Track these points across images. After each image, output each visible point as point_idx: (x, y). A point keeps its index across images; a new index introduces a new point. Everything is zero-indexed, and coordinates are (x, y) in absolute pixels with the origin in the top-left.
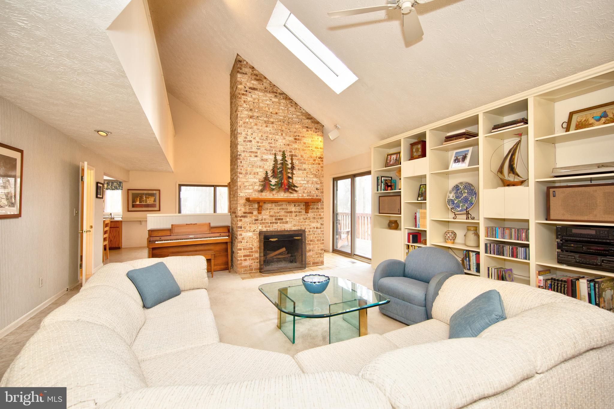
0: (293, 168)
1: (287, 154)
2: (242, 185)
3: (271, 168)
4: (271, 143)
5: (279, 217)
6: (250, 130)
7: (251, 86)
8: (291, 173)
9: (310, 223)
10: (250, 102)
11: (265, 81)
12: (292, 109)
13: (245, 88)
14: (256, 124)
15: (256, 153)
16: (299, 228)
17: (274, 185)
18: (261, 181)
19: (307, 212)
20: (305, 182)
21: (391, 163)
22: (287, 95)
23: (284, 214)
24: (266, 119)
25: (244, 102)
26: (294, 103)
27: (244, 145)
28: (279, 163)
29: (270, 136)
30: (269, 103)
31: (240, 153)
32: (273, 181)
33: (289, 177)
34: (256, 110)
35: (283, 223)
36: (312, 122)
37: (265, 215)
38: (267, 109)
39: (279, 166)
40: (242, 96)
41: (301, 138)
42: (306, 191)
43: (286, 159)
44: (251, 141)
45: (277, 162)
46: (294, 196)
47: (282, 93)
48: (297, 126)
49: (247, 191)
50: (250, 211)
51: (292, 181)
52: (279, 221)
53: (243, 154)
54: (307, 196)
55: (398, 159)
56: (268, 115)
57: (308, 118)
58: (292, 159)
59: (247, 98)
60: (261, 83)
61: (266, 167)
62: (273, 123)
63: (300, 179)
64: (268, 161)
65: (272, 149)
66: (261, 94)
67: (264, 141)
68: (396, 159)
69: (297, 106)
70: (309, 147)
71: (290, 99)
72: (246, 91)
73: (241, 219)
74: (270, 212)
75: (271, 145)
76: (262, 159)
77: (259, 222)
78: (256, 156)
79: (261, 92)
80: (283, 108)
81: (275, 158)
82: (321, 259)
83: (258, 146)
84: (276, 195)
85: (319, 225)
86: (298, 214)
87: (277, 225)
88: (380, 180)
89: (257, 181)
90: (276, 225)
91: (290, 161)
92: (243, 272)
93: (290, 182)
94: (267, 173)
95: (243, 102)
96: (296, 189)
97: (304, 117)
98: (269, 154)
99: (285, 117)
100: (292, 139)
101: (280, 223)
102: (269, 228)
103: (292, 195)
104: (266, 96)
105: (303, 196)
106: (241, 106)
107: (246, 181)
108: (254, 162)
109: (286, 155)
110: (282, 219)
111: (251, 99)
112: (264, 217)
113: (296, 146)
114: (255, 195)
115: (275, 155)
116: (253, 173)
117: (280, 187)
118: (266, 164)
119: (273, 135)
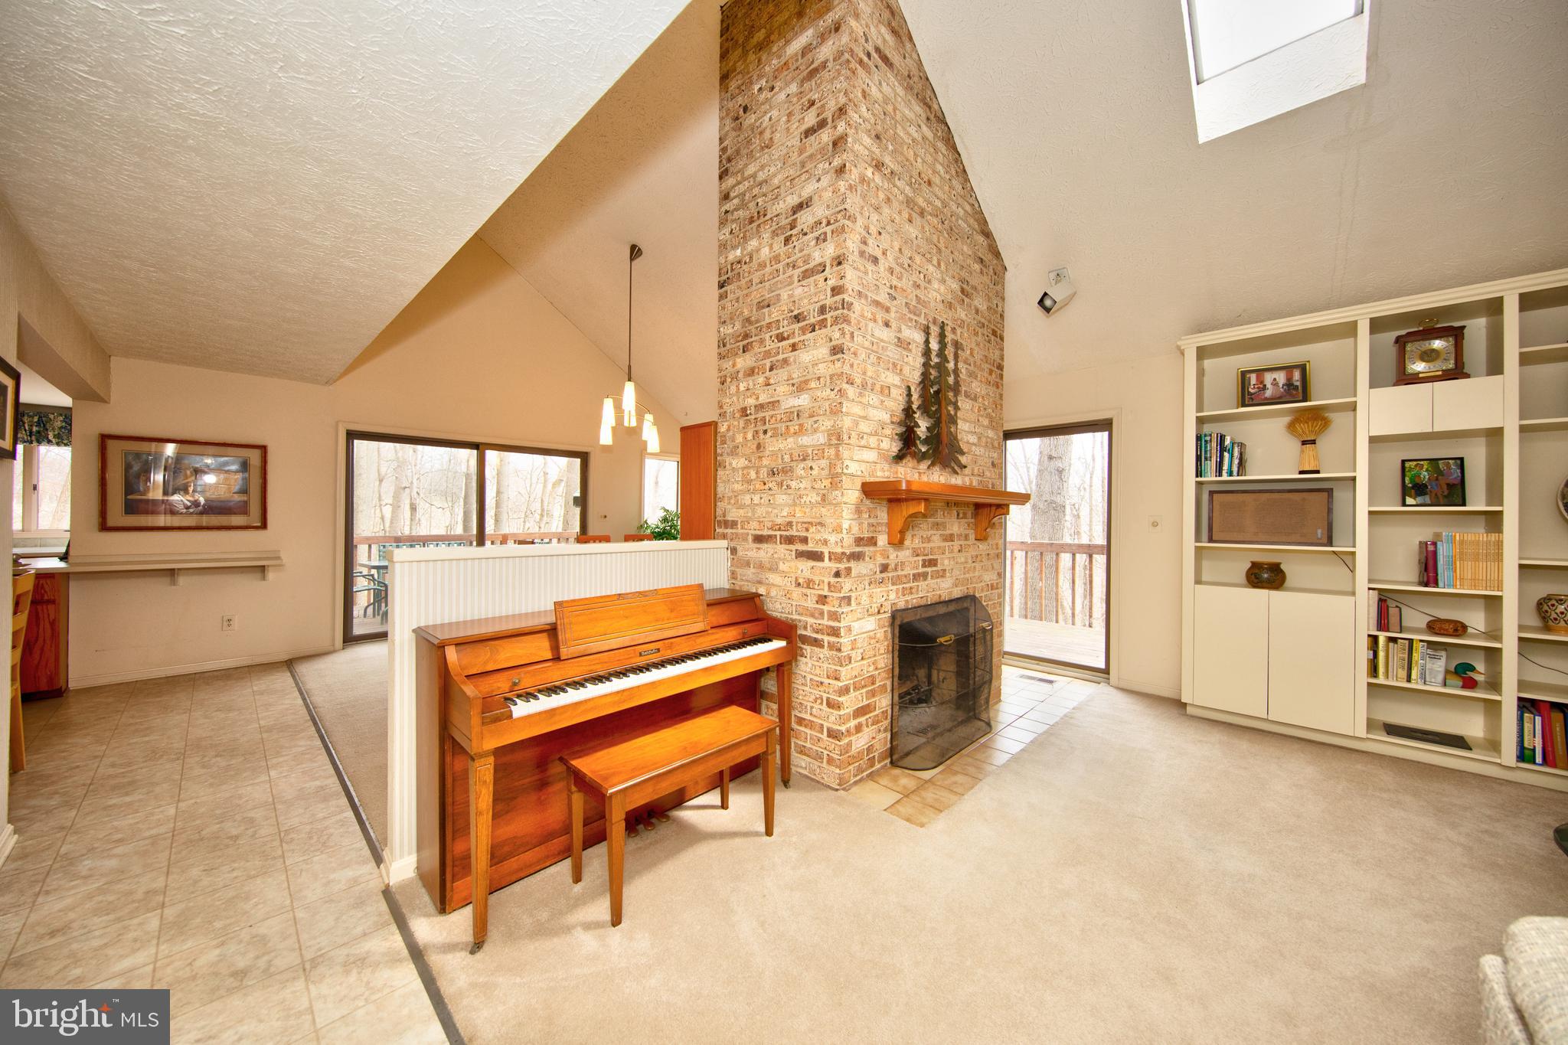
0: (956, 387)
1: (948, 337)
2: (853, 428)
3: (917, 375)
4: (919, 286)
5: (930, 557)
6: (875, 217)
7: (880, 44)
8: (955, 403)
9: (981, 572)
10: (876, 106)
11: (909, 46)
12: (958, 185)
13: (866, 39)
14: (889, 199)
15: (888, 310)
17: (923, 441)
18: (895, 419)
19: (979, 536)
20: (976, 440)
21: (1268, 393)
22: (950, 131)
23: (939, 544)
24: (908, 190)
25: (864, 94)
26: (962, 166)
27: (859, 270)
28: (933, 363)
29: (917, 259)
30: (916, 134)
32: (923, 426)
33: (951, 418)
34: (890, 147)
35: (938, 574)
36: (990, 249)
38: (911, 154)
39: (933, 374)
40: (860, 63)
41: (971, 291)
42: (976, 469)
43: (946, 353)
44: (875, 260)
45: (930, 359)
46: (957, 480)
47: (941, 115)
48: (965, 248)
49: (865, 455)
50: (870, 535)
51: (956, 431)
52: (930, 570)
53: (856, 306)
54: (979, 484)
56: (913, 180)
57: (983, 232)
58: (956, 358)
59: (870, 82)
60: (901, 51)
61: (907, 370)
62: (922, 213)
63: (967, 427)
64: (911, 351)
65: (921, 307)
66: (899, 91)
67: (905, 273)
69: (966, 180)
70: (984, 326)
71: (955, 149)
72: (869, 56)
74: (916, 534)
75: (918, 293)
76: (899, 339)
77: (891, 575)
78: (887, 324)
79: (899, 83)
80: (942, 171)
81: (926, 342)
83: (891, 286)
84: (928, 475)
85: (993, 577)
86: (962, 543)
87: (926, 583)
89: (888, 418)
90: (924, 585)
91: (952, 363)
92: (853, 780)
93: (952, 433)
94: (909, 392)
95: (860, 95)
96: (961, 459)
97: (977, 225)
98: (914, 323)
99: (944, 204)
100: (955, 286)
101: (932, 577)
102: (910, 598)
103: (952, 479)
104: (910, 105)
105: (970, 483)
107: (863, 414)
108: (882, 344)
109: (946, 340)
110: (935, 563)
111: (879, 97)
112: (901, 556)
113: (962, 314)
114: (883, 473)
115: (926, 330)
116: (878, 387)
117: (934, 447)
118: (906, 359)
119: (924, 260)
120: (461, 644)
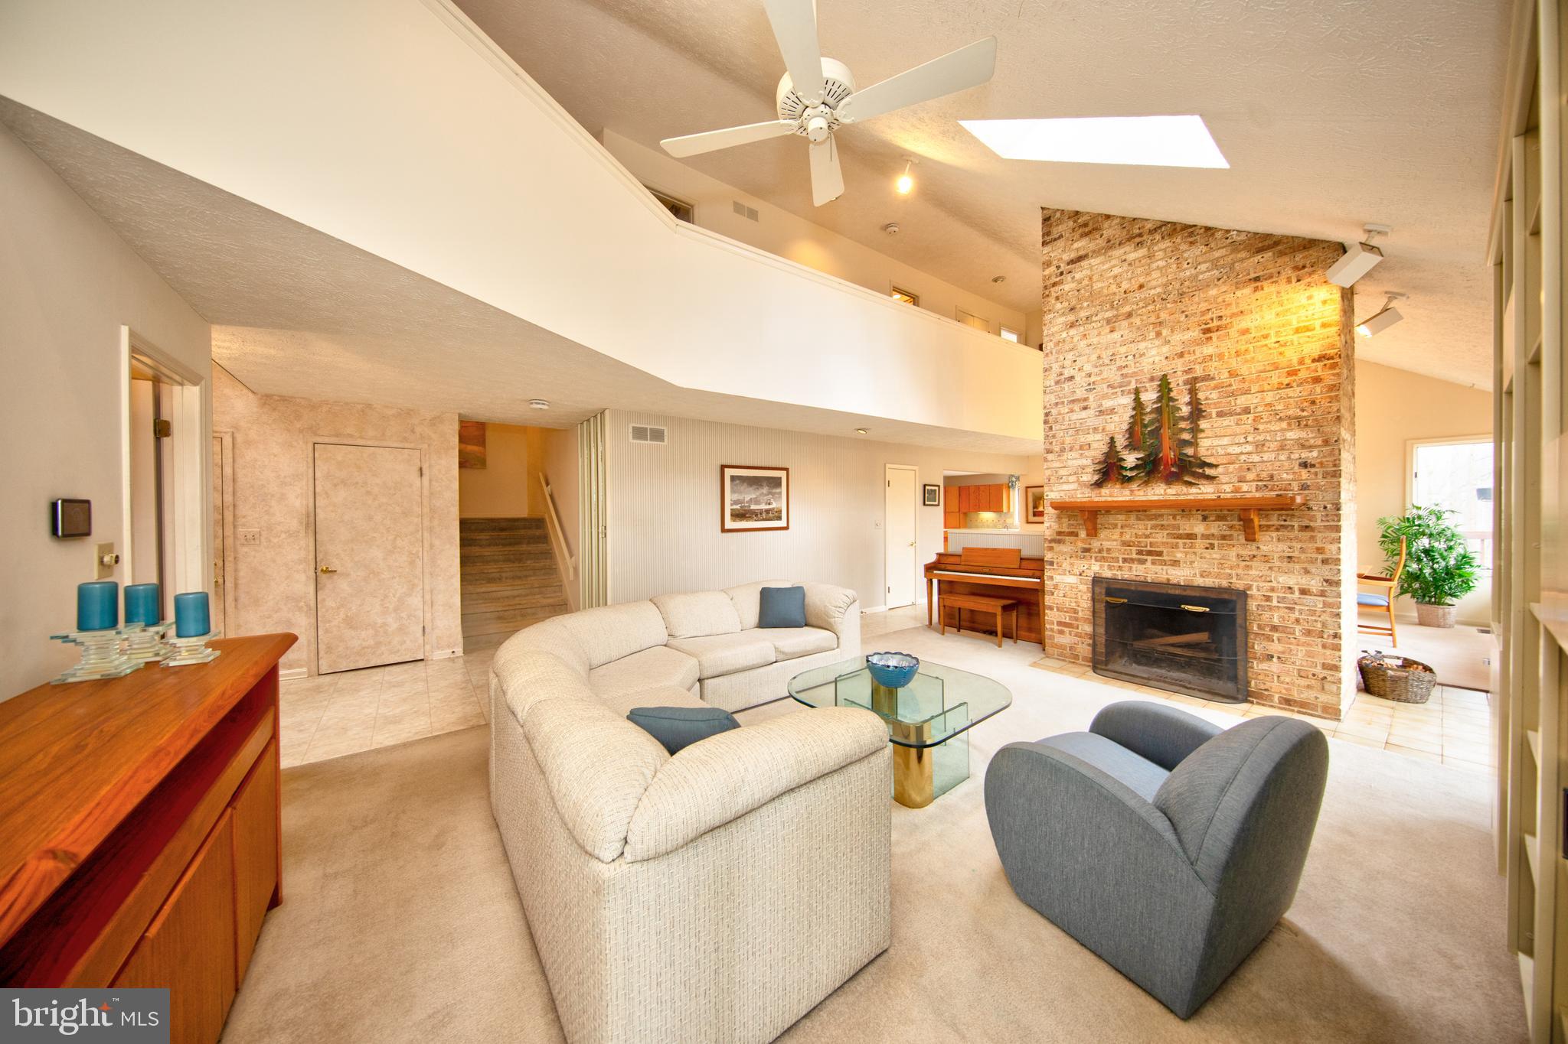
0: (1197, 412)
1: (1177, 380)
2: (1052, 475)
3: (1125, 426)
4: (1126, 366)
5: (1149, 548)
6: (1070, 356)
7: (1073, 255)
8: (1192, 429)
9: (1269, 573)
10: (1070, 293)
11: (1106, 224)
12: (1195, 252)
13: (1059, 268)
14: (1085, 335)
15: (1085, 400)
16: (1225, 583)
17: (1132, 469)
18: (1097, 461)
19: (1250, 538)
20: (1249, 448)
23: (1165, 540)
24: (1109, 314)
25: (1057, 298)
26: (1202, 231)
27: (1057, 392)
28: (1148, 410)
29: (1123, 350)
30: (1120, 270)
32: (1131, 459)
33: (1183, 442)
34: (1085, 304)
35: (1164, 563)
37: (1109, 539)
38: (1113, 288)
39: (1147, 419)
40: (1051, 289)
41: (1228, 320)
42: (1251, 476)
43: (1172, 395)
44: (1072, 378)
45: (1143, 409)
46: (1205, 491)
47: (1159, 224)
48: (1213, 292)
49: (1065, 487)
50: (1069, 530)
51: (1196, 451)
52: (1149, 558)
53: (1055, 411)
54: (1258, 489)
56: (1116, 302)
58: (1193, 392)
59: (1063, 287)
60: (1098, 236)
61: (1111, 427)
62: (1129, 315)
63: (1226, 441)
64: (1116, 413)
65: (1129, 379)
66: (1097, 261)
67: (1107, 368)
69: (1213, 235)
70: (1266, 337)
71: (1186, 227)
72: (1061, 274)
73: (1050, 545)
74: (1122, 533)
75: (1125, 371)
76: (1100, 411)
77: (1094, 555)
78: (1085, 408)
79: (1096, 257)
80: (1164, 262)
81: (1137, 400)
83: (1090, 384)
84: (1141, 493)
85: (1314, 584)
86: (1216, 542)
87: (1144, 566)
89: (1089, 462)
90: (1141, 567)
91: (1185, 399)
92: (1056, 656)
93: (1185, 454)
94: (1112, 440)
95: (1053, 302)
96: (1208, 471)
97: (1243, 255)
98: (1119, 394)
99: (1168, 284)
100: (1195, 333)
101: (1153, 563)
102: (1119, 573)
103: (1193, 490)
104: (1110, 258)
105: (1237, 490)
106: (1050, 310)
107: (1062, 465)
108: (1081, 421)
109: (1171, 386)
110: (1160, 554)
111: (1073, 285)
112: (1107, 544)
113: (1209, 350)
114: (1085, 496)
115: (1138, 391)
116: (1077, 447)
117: (1151, 468)
118: (1110, 420)
119: (1132, 345)
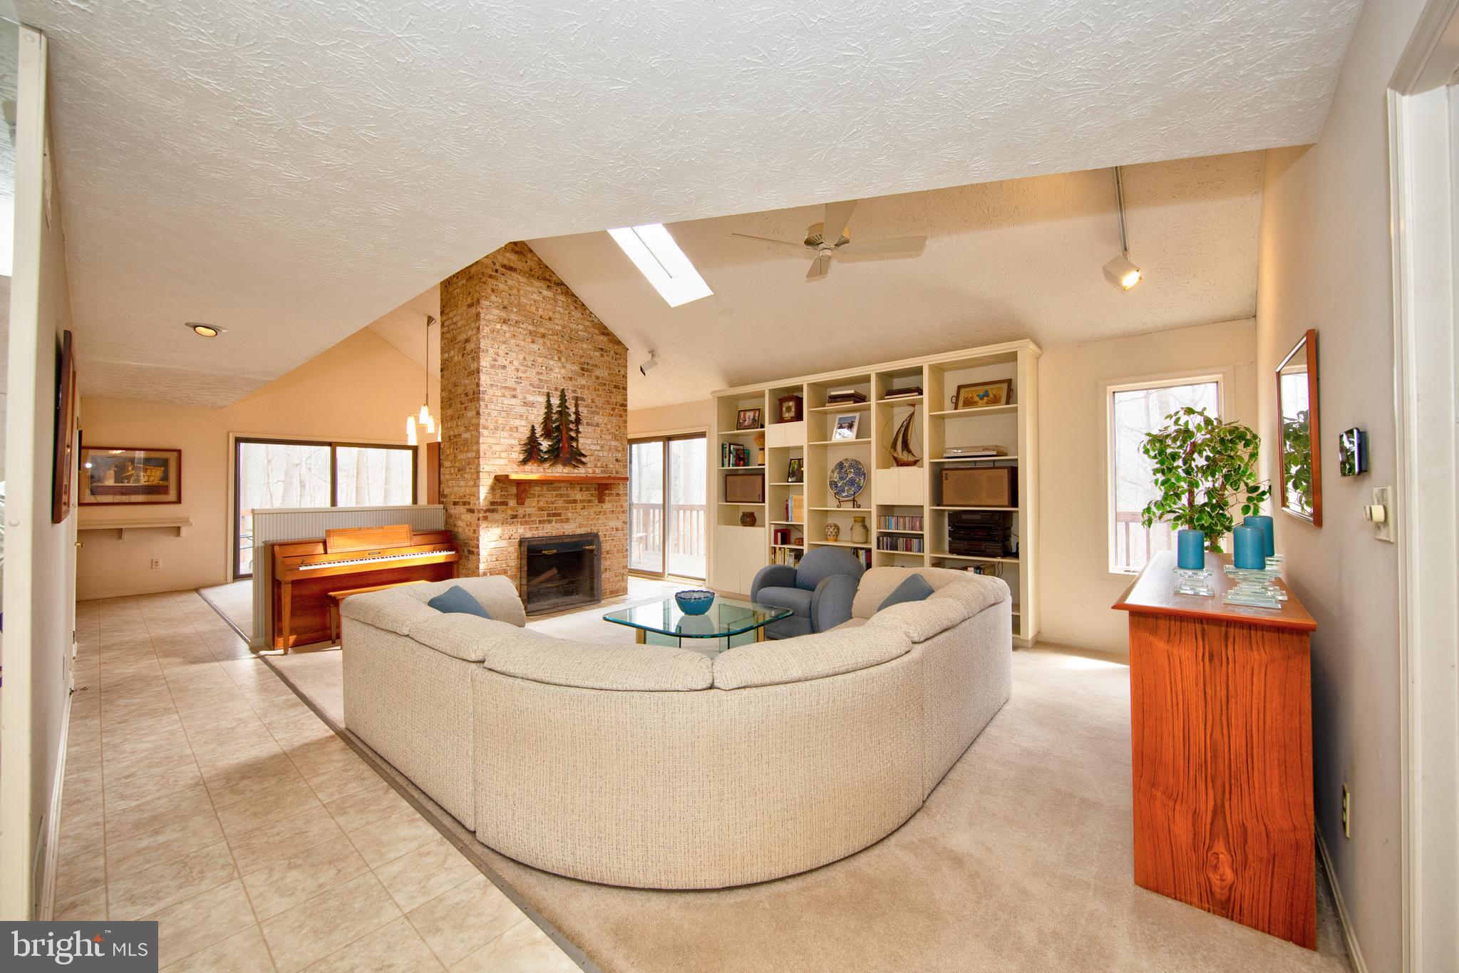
0: (578, 421)
1: (569, 395)
2: (488, 450)
3: (541, 419)
4: (541, 373)
5: (554, 512)
6: (503, 347)
7: (506, 262)
8: (576, 430)
9: (605, 521)
10: (503, 293)
11: (529, 256)
12: (577, 314)
13: (494, 264)
14: (514, 335)
15: (514, 390)
16: (589, 530)
17: (546, 452)
18: (523, 443)
19: (601, 501)
20: (598, 448)
21: (746, 423)
22: (568, 288)
23: (562, 505)
24: (531, 328)
25: (493, 291)
26: (580, 303)
27: (491, 374)
28: (554, 411)
29: (540, 360)
30: (538, 298)
31: (484, 389)
32: (545, 444)
33: (572, 438)
34: (515, 310)
35: (562, 521)
36: (610, 341)
37: (531, 506)
38: (533, 309)
39: (555, 417)
40: (488, 279)
41: (591, 368)
42: (599, 464)
43: (567, 404)
44: (504, 367)
45: (552, 409)
46: (581, 472)
47: (559, 282)
48: (585, 346)
49: (498, 462)
50: (502, 500)
51: (577, 445)
52: (554, 518)
53: (490, 392)
54: (602, 473)
55: (757, 418)
56: (535, 321)
57: (603, 334)
58: (577, 406)
59: (497, 284)
60: (523, 260)
61: (532, 417)
62: (543, 336)
63: (589, 441)
64: (535, 407)
65: (543, 384)
66: (523, 279)
67: (529, 369)
68: (754, 419)
69: (585, 310)
70: (605, 385)
71: (573, 295)
72: (497, 271)
73: (486, 515)
74: (538, 501)
75: (541, 377)
76: (524, 402)
77: (520, 520)
78: (514, 397)
79: (522, 276)
80: (562, 311)
81: (548, 401)
82: (623, 584)
83: (517, 378)
84: (550, 471)
85: (619, 524)
86: (586, 504)
87: (551, 525)
88: (727, 449)
89: (515, 442)
90: (549, 527)
91: (573, 409)
93: (573, 446)
94: (533, 428)
95: (490, 292)
96: (583, 459)
97: (596, 331)
98: (538, 393)
99: (564, 327)
100: (576, 368)
101: (556, 522)
103: (576, 471)
104: (531, 285)
105: (594, 472)
106: (486, 297)
107: (495, 442)
108: (510, 407)
109: (566, 398)
110: (559, 515)
111: (506, 288)
112: (529, 511)
113: (583, 382)
114: (513, 470)
115: (548, 395)
116: (508, 428)
117: (556, 455)
118: (531, 412)
119: (545, 359)
120: (281, 545)
